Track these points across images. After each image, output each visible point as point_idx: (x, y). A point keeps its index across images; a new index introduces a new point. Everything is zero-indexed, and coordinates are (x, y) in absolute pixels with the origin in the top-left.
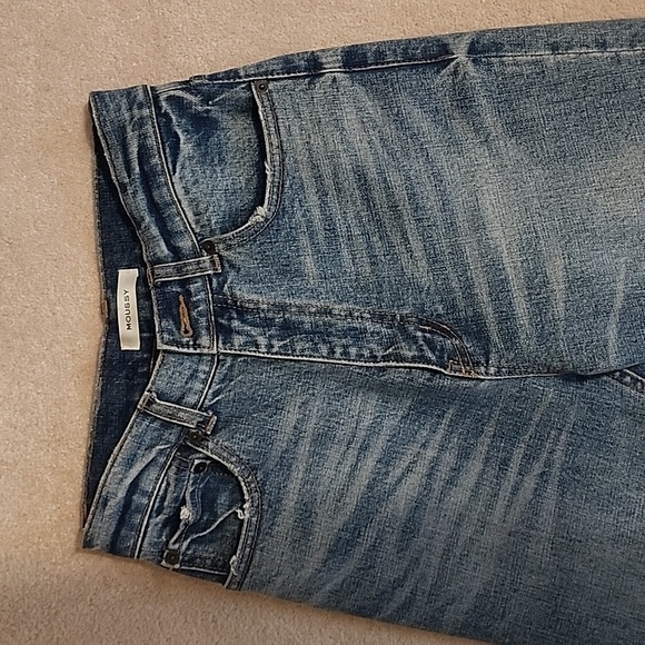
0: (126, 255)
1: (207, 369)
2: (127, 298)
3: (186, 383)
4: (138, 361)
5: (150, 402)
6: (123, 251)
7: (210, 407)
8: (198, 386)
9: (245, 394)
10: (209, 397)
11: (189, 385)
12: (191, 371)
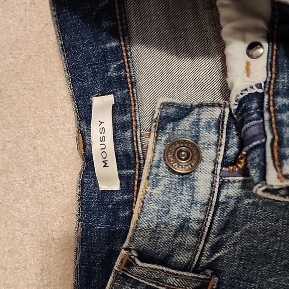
0: (98, 80)
1: (202, 217)
2: (102, 131)
3: (175, 236)
4: (118, 203)
5: (129, 264)
6: (95, 75)
7: (209, 266)
8: (190, 240)
9: (256, 248)
10: (207, 253)
11: (179, 240)
12: (181, 221)
